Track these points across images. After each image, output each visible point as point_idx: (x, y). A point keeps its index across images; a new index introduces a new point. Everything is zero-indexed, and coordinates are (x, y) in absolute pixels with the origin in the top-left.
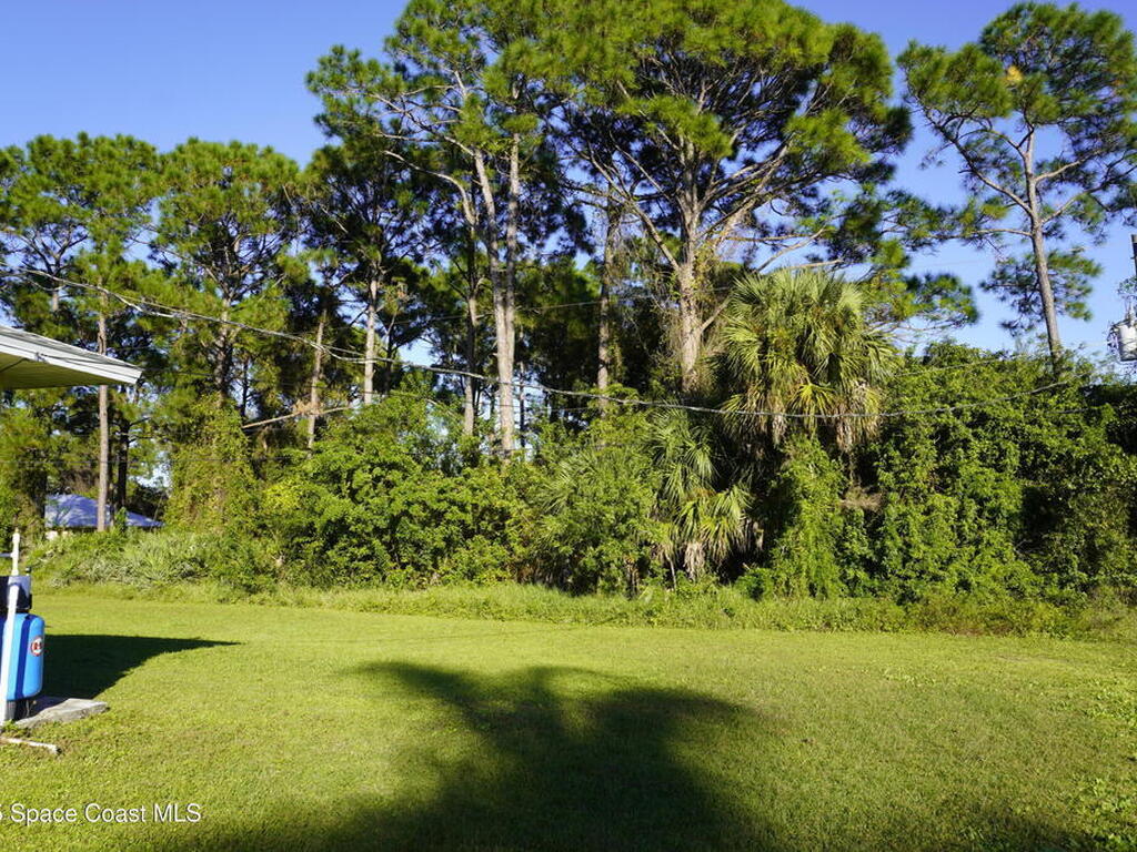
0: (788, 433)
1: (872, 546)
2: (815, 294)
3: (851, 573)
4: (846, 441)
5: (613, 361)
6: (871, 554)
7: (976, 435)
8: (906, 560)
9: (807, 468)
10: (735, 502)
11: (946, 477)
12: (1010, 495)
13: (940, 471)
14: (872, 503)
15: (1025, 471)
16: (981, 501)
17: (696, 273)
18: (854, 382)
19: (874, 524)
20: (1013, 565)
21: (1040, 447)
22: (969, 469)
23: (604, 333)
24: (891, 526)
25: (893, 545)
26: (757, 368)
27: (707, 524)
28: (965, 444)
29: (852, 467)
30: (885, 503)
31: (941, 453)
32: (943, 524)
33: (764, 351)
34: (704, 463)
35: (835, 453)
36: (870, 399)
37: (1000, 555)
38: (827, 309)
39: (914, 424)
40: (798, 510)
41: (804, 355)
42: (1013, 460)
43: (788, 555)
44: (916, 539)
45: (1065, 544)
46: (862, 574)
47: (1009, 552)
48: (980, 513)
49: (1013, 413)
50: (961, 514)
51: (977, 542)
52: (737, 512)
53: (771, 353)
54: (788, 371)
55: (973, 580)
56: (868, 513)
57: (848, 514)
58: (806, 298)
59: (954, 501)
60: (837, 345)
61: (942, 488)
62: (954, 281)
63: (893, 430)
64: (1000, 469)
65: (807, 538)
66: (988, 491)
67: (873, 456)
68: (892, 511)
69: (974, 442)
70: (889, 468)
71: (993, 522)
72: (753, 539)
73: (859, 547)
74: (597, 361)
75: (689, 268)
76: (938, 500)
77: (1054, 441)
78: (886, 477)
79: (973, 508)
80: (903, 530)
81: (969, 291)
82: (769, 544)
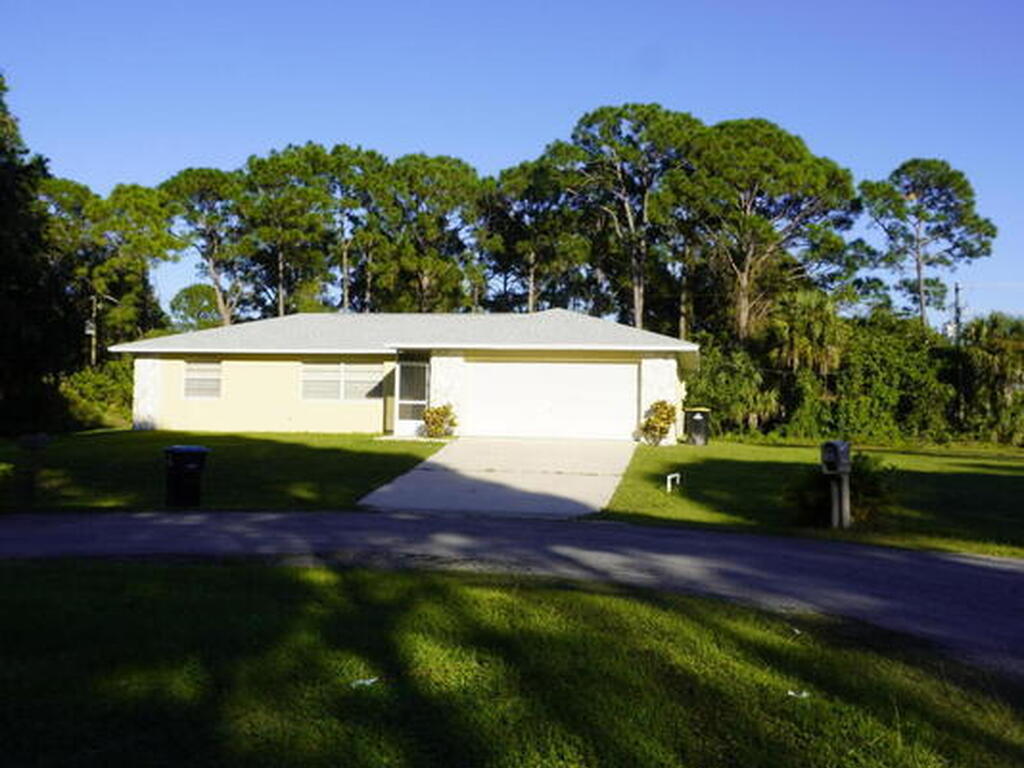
0: (799, 368)
1: (833, 417)
2: (813, 306)
3: (823, 429)
4: (825, 371)
5: (688, 312)
6: (832, 421)
7: (881, 370)
8: (847, 422)
9: (807, 383)
10: (773, 396)
11: (867, 388)
12: (893, 398)
13: (865, 385)
14: (834, 399)
15: (902, 387)
16: (881, 399)
17: (749, 279)
18: (829, 347)
19: (835, 408)
20: (891, 427)
21: (909, 377)
22: (877, 385)
23: (683, 297)
24: (841, 409)
25: (842, 417)
26: (787, 338)
27: (760, 406)
28: (877, 374)
29: (826, 382)
30: (839, 399)
31: (865, 378)
32: (864, 410)
33: (790, 331)
34: (758, 377)
35: (819, 377)
36: (835, 353)
37: (886, 424)
38: (819, 315)
39: (854, 365)
40: (803, 400)
41: (809, 334)
42: (896, 383)
43: (797, 420)
44: (852, 415)
45: (913, 420)
46: (828, 430)
47: (891, 422)
48: (880, 405)
49: (897, 360)
50: (872, 405)
51: (878, 418)
52: (774, 402)
53: (794, 332)
54: (801, 342)
55: (875, 433)
56: (832, 404)
57: (823, 404)
58: (809, 307)
59: (870, 400)
60: (823, 330)
61: (865, 393)
62: (881, 283)
63: (845, 365)
64: (890, 385)
65: (805, 414)
66: (883, 396)
67: (835, 378)
68: (843, 403)
69: (880, 373)
70: (842, 383)
71: (885, 410)
72: (780, 413)
73: (827, 418)
74: (679, 314)
75: (745, 275)
76: (862, 398)
77: (914, 374)
78: (840, 387)
79: (877, 403)
80: (847, 411)
81: (887, 288)
82: (788, 416)
